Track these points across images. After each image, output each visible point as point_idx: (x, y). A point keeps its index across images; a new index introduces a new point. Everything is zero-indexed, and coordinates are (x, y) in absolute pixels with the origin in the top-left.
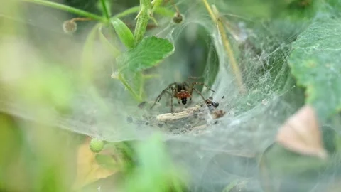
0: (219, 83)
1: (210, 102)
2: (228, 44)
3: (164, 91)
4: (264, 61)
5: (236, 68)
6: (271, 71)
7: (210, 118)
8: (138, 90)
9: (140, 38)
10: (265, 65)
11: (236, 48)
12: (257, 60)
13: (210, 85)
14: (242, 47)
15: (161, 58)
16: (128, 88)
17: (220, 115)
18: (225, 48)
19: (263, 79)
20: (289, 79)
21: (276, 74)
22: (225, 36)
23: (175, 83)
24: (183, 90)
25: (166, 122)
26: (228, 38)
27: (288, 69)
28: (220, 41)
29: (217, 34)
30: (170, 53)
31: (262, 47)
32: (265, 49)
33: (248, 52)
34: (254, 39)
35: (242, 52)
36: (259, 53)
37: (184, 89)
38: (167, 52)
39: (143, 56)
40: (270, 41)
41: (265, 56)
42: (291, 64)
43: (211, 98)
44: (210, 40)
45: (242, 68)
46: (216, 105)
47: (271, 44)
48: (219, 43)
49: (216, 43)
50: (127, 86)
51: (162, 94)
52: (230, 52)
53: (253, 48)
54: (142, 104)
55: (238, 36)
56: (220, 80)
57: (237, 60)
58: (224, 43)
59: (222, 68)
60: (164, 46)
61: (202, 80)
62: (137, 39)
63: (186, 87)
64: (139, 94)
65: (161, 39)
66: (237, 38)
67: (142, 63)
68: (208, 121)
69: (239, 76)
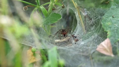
0: (77, 30)
2: (80, 16)
3: (58, 32)
5: (83, 24)
6: (95, 26)
7: (74, 42)
8: (49, 31)
9: (50, 13)
10: (93, 23)
11: (83, 17)
12: (90, 22)
13: (74, 30)
14: (85, 17)
15: (57, 20)
16: (45, 30)
17: (77, 41)
18: (79, 17)
19: (92, 28)
20: (101, 28)
21: (97, 27)
22: (79, 13)
23: (62, 29)
25: (58, 42)
27: (101, 25)
28: (78, 15)
29: (77, 12)
30: (60, 19)
31: (92, 17)
32: (93, 18)
33: (87, 19)
35: (85, 19)
36: (91, 19)
38: (59, 18)
39: (51, 19)
40: (95, 15)
41: (93, 20)
42: (102, 23)
43: (74, 35)
44: (74, 14)
45: (85, 24)
46: (76, 37)
47: (95, 16)
48: (77, 16)
49: (76, 16)
52: (81, 18)
53: (89, 18)
54: (50, 36)
55: (84, 13)
56: (77, 28)
57: (83, 22)
59: (78, 24)
60: (58, 16)
61: (71, 28)
62: (49, 13)
64: (49, 33)
65: (57, 14)
66: (84, 14)
67: (51, 22)
68: (73, 42)
69: (84, 27)
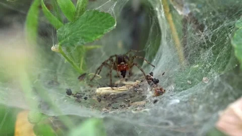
0: (160, 58)
1: (150, 79)
2: (170, 18)
3: (104, 64)
4: (207, 38)
5: (178, 42)
6: (214, 49)
7: (150, 93)
8: (79, 62)
9: (82, 12)
10: (208, 42)
11: (178, 22)
12: (200, 36)
13: (151, 60)
14: (185, 21)
15: (102, 33)
16: (68, 60)
17: (160, 93)
18: (168, 21)
20: (231, 59)
22: (168, 10)
23: (116, 56)
24: (123, 63)
25: (106, 96)
26: (171, 11)
27: (231, 48)
28: (163, 15)
29: (160, 8)
30: (112, 28)
31: (204, 23)
32: (208, 25)
33: (190, 27)
34: (198, 14)
35: (184, 26)
36: (201, 28)
37: (124, 61)
38: (108, 27)
39: (84, 30)
40: (213, 16)
41: (206, 33)
42: (234, 44)
43: (151, 74)
44: (153, 13)
45: (184, 44)
46: (157, 82)
47: (214, 19)
48: (161, 17)
49: (159, 17)
50: (67, 58)
51: (102, 66)
52: (172, 24)
53: (197, 23)
54: (82, 76)
55: (181, 10)
56: (161, 55)
57: (179, 35)
58: (166, 17)
59: (164, 42)
60: (105, 20)
61: (143, 54)
62: (79, 11)
63: (127, 60)
64: (79, 66)
65: (103, 13)
66: (180, 13)
67: (83, 38)
69: (181, 52)
